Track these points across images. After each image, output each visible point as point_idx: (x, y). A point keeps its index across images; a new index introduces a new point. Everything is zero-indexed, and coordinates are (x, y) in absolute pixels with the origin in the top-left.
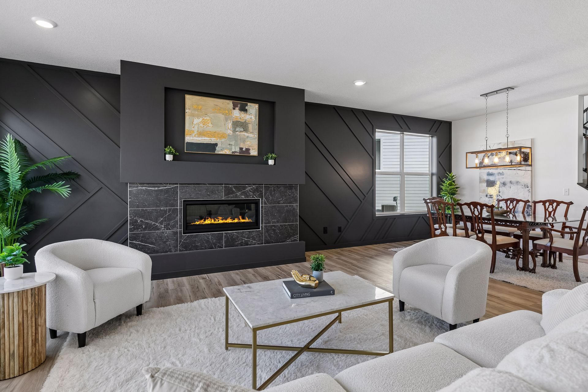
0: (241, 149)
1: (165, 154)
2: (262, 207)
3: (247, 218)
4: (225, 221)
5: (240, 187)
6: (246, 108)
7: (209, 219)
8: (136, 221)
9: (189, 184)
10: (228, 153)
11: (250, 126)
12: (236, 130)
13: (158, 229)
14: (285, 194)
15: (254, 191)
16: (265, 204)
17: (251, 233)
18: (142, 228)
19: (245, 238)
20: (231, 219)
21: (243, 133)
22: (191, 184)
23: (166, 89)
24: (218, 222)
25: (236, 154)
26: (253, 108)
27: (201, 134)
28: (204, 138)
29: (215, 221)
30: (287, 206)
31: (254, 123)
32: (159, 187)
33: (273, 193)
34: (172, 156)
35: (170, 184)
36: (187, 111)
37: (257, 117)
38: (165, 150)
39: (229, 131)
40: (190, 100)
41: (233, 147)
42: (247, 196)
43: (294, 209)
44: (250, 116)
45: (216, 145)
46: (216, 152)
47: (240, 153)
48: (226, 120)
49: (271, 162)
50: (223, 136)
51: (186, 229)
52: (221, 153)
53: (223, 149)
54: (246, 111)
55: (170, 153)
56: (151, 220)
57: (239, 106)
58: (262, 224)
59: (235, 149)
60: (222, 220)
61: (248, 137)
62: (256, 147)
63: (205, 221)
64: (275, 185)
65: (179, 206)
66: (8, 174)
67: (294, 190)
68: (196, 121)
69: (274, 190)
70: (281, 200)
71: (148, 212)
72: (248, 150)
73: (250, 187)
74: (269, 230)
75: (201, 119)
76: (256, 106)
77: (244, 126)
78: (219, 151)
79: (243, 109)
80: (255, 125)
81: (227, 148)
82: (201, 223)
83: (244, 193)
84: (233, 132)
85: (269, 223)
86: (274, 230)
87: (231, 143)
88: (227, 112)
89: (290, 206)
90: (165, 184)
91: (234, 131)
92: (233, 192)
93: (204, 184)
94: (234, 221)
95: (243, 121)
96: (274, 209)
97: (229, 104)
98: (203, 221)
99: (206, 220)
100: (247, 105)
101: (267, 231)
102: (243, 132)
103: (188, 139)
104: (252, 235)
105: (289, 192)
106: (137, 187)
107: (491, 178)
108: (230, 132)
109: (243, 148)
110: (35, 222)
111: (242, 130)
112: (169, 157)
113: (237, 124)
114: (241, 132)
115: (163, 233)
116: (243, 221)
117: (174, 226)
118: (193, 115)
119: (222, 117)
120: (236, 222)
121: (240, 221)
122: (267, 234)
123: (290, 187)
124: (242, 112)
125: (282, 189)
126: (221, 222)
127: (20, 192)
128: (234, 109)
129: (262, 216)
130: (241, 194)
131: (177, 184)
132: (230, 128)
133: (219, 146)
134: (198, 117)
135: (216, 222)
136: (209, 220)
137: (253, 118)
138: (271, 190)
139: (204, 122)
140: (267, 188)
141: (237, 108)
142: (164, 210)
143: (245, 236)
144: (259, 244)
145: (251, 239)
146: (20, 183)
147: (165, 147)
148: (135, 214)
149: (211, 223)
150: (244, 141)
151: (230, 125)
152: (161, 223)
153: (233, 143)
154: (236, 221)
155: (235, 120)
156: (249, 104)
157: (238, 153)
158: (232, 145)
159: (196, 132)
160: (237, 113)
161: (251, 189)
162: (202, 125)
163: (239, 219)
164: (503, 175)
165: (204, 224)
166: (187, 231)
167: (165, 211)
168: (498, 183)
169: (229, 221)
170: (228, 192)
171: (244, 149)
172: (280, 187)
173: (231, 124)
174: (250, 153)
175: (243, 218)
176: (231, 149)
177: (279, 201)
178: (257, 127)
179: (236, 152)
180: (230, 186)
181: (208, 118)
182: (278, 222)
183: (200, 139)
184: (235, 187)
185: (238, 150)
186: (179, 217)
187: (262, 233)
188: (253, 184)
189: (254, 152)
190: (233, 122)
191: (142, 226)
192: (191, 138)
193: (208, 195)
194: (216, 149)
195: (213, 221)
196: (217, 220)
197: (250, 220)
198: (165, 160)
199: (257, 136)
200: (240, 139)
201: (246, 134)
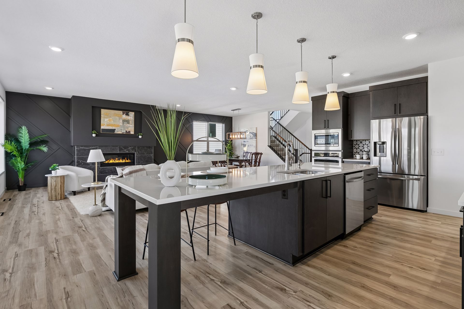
0: (126, 131)
1: (92, 134)
2: (136, 156)
5: (126, 147)
6: (129, 114)
8: (79, 162)
10: (120, 133)
11: (131, 122)
13: (89, 165)
14: (147, 150)
15: (132, 149)
16: (138, 154)
18: (82, 164)
20: (122, 160)
21: (127, 125)
22: (104, 146)
23: (93, 107)
24: (116, 162)
25: (124, 133)
26: (132, 114)
27: (108, 125)
28: (109, 127)
29: (114, 161)
32: (89, 147)
33: (141, 150)
34: (95, 134)
35: (94, 146)
36: (102, 116)
37: (134, 118)
38: (92, 132)
40: (103, 111)
41: (123, 131)
42: (129, 151)
44: (130, 118)
45: (115, 130)
46: (115, 133)
47: (126, 133)
48: (120, 119)
49: (140, 137)
50: (118, 126)
52: (116, 133)
53: (118, 131)
54: (129, 115)
55: (94, 133)
56: (86, 161)
57: (125, 113)
58: (136, 163)
59: (124, 131)
60: (118, 160)
62: (133, 130)
63: (110, 160)
64: (142, 146)
66: (21, 142)
67: (151, 149)
68: (106, 120)
69: (142, 149)
71: (85, 158)
72: (129, 132)
75: (108, 119)
76: (133, 113)
77: (128, 122)
78: (116, 132)
79: (127, 114)
80: (133, 121)
81: (120, 131)
83: (128, 150)
87: (121, 129)
88: (120, 116)
90: (92, 146)
91: (123, 124)
92: (123, 150)
93: (110, 146)
95: (127, 119)
96: (142, 157)
97: (121, 112)
98: (109, 161)
100: (129, 113)
103: (102, 127)
105: (149, 149)
106: (80, 147)
107: (245, 143)
108: (121, 124)
109: (127, 131)
111: (127, 123)
112: (94, 135)
113: (124, 121)
114: (126, 124)
115: (91, 166)
116: (127, 161)
118: (105, 118)
119: (118, 118)
123: (149, 147)
124: (127, 116)
125: (146, 148)
127: (28, 150)
128: (123, 114)
129: (136, 160)
130: (127, 150)
131: (97, 146)
134: (107, 118)
135: (115, 162)
137: (132, 118)
138: (140, 148)
139: (110, 120)
140: (138, 148)
146: (29, 146)
147: (92, 131)
148: (78, 158)
149: (113, 163)
150: (128, 128)
151: (121, 121)
153: (122, 129)
154: (124, 161)
155: (123, 119)
156: (130, 112)
159: (106, 125)
160: (124, 116)
161: (131, 148)
162: (108, 121)
163: (125, 160)
164: (248, 142)
166: (102, 166)
168: (247, 145)
170: (121, 149)
171: (128, 131)
172: (144, 147)
175: (127, 160)
177: (144, 154)
178: (134, 122)
180: (121, 147)
181: (111, 119)
182: (143, 162)
183: (108, 127)
184: (123, 147)
185: (125, 132)
188: (132, 146)
189: (132, 133)
190: (123, 120)
191: (81, 164)
192: (104, 127)
194: (115, 132)
195: (113, 162)
196: (115, 160)
197: (130, 161)
198: (92, 136)
199: (133, 126)
200: (126, 127)
201: (128, 125)
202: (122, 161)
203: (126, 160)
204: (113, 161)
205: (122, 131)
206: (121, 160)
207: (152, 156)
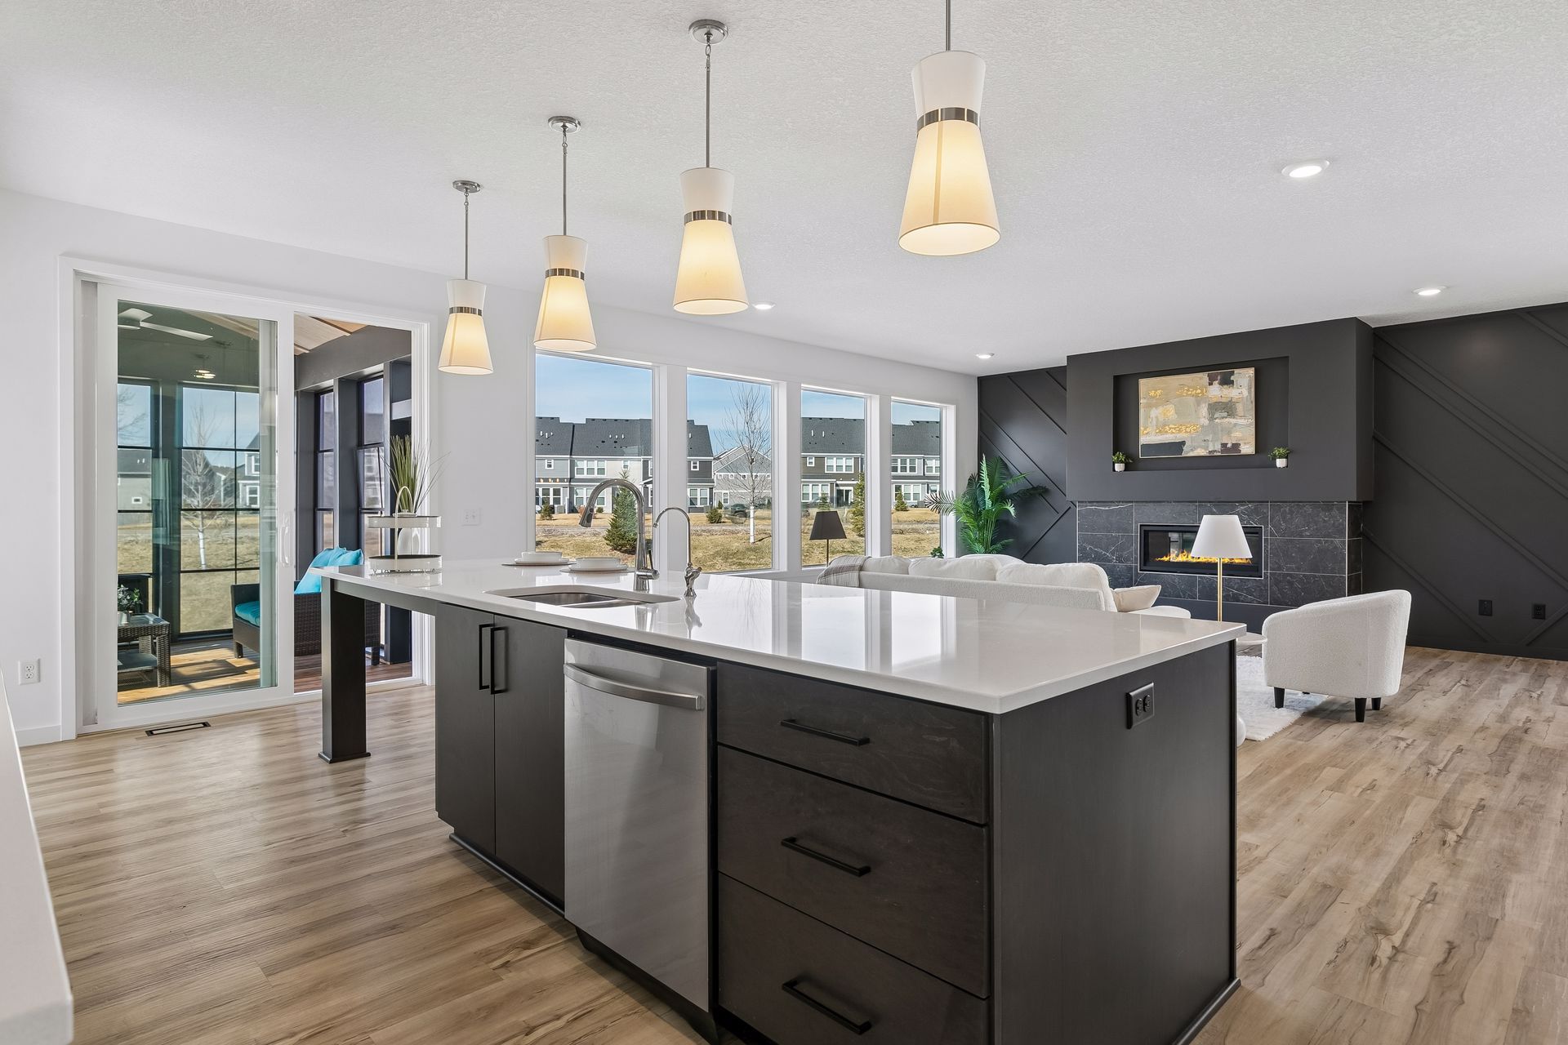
0: (1224, 445)
1: (1114, 464)
2: (1266, 540)
5: (1226, 506)
6: (1232, 378)
8: (1085, 548)
9: (1146, 502)
10: (1202, 454)
11: (1240, 408)
12: (1215, 417)
13: (1110, 561)
14: (1316, 519)
15: (1250, 513)
16: (1271, 535)
17: (1246, 583)
18: (1092, 557)
19: (1234, 589)
21: (1227, 420)
22: (1150, 502)
23: (1116, 377)
25: (1215, 454)
26: (1245, 378)
27: (1160, 431)
28: (1164, 436)
30: (1320, 542)
31: (1247, 400)
32: (1110, 506)
33: (1289, 516)
34: (1122, 465)
35: (1123, 502)
37: (1253, 390)
38: (1113, 459)
39: (1203, 419)
40: (1144, 384)
41: (1211, 445)
43: (1336, 547)
44: (1240, 391)
45: (1183, 443)
46: (1184, 455)
47: (1222, 451)
48: (1198, 404)
49: (1280, 463)
50: (1194, 428)
51: (1145, 565)
52: (1188, 455)
53: (1194, 449)
54: (1232, 382)
55: (1120, 461)
56: (1101, 549)
57: (1219, 378)
58: (1266, 569)
59: (1214, 446)
61: (1235, 425)
62: (1252, 439)
64: (1293, 502)
65: (1136, 534)
67: (1335, 512)
68: (1154, 413)
69: (1291, 512)
70: (1306, 530)
71: (1098, 538)
72: (1236, 446)
73: (1242, 505)
74: (1280, 582)
75: (1161, 409)
76: (1251, 372)
77: (1228, 408)
78: (1188, 452)
79: (1227, 382)
80: (1249, 403)
81: (1202, 447)
84: (1210, 420)
85: (1279, 568)
86: (1291, 583)
87: (1206, 438)
88: (1199, 391)
89: (1326, 542)
90: (1117, 502)
91: (1212, 419)
95: (1227, 401)
96: (1290, 546)
97: (1202, 378)
100: (1233, 373)
101: (1277, 582)
102: (1226, 418)
103: (1144, 439)
104: (1248, 586)
105: (1323, 515)
106: (1086, 506)
108: (1206, 422)
109: (1227, 444)
110: (1003, 542)
111: (1225, 414)
112: (1119, 467)
113: (1215, 407)
114: (1223, 418)
117: (1127, 560)
118: (1149, 406)
119: (1191, 400)
122: (1275, 588)
123: (1328, 506)
124: (1225, 386)
125: (1309, 509)
128: (1211, 384)
129: (1266, 557)
131: (1131, 502)
132: (1204, 414)
133: (1187, 444)
134: (1156, 406)
137: (1245, 393)
138: (1285, 511)
139: (1165, 413)
140: (1274, 508)
141: (1216, 383)
142: (1115, 537)
143: (1235, 585)
144: (1259, 602)
145: (1245, 592)
147: (1114, 454)
148: (1084, 539)
150: (1229, 433)
151: (1204, 410)
152: (1113, 554)
153: (1210, 438)
155: (1212, 401)
156: (1236, 371)
157: (1219, 452)
158: (1208, 440)
159: (1154, 429)
160: (1216, 392)
161: (1244, 509)
162: (1161, 418)
166: (1145, 568)
167: (1117, 538)
171: (1229, 446)
172: (1304, 506)
173: (1206, 409)
174: (1240, 451)
176: (1207, 447)
177: (1302, 532)
178: (1252, 407)
179: (1216, 451)
180: (1208, 504)
181: (1171, 406)
182: (1299, 569)
183: (1160, 437)
184: (1216, 507)
185: (1218, 447)
186: (1136, 547)
187: (1266, 585)
188: (1248, 502)
189: (1248, 449)
190: (1209, 405)
191: (1091, 554)
192: (1149, 438)
193: (1174, 517)
194: (1182, 450)
198: (1114, 470)
199: (1252, 421)
200: (1222, 431)
201: (1233, 421)
207: (1339, 545)
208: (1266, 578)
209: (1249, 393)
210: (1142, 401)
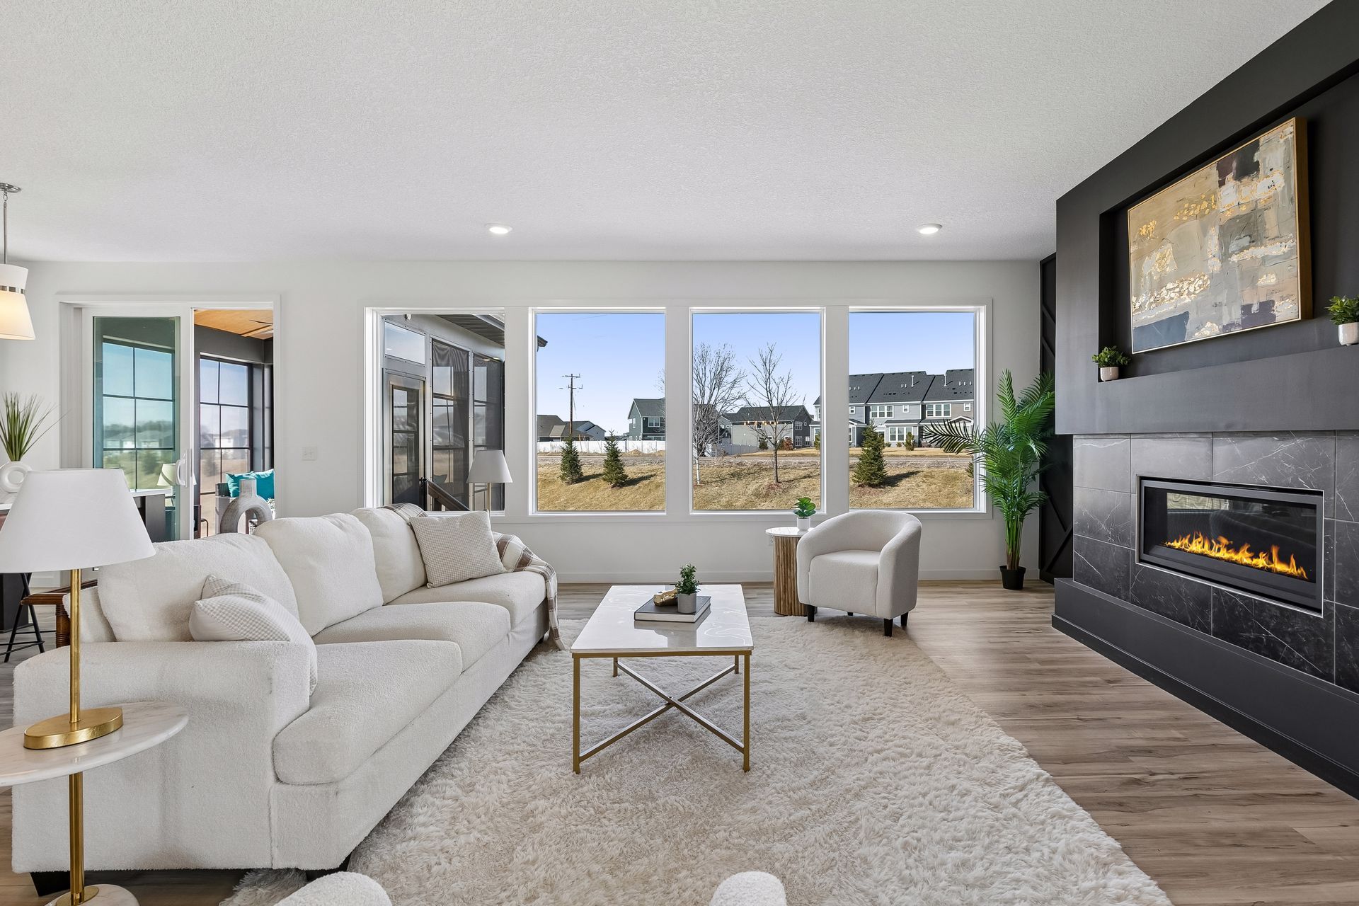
0: (1246, 309)
1: (1099, 367)
2: (1327, 525)
3: (1293, 561)
4: (1236, 557)
6: (1255, 157)
7: (1199, 540)
9: (1145, 435)
10: (1213, 334)
11: (1271, 218)
12: (1230, 252)
13: (1103, 538)
15: (1298, 460)
16: (1341, 514)
17: (1288, 617)
19: (1268, 627)
20: (1249, 550)
21: (1250, 252)
22: (1149, 435)
23: (1105, 216)
24: (1218, 555)
25: (1233, 331)
26: (1279, 145)
28: (1162, 308)
29: (1211, 548)
31: (1283, 198)
32: (1105, 442)
35: (1118, 435)
36: (1131, 251)
37: (1294, 170)
39: (1212, 261)
40: (1134, 218)
41: (1225, 312)
44: (1268, 182)
45: (1185, 316)
46: (1187, 339)
47: (1244, 323)
48: (1204, 231)
52: (1194, 338)
53: (1202, 324)
54: (1256, 167)
56: (1096, 515)
57: (1234, 165)
59: (1230, 314)
60: (1228, 548)
61: (1264, 259)
62: (1294, 286)
63: (1191, 542)
68: (1147, 265)
71: (1093, 497)
72: (1267, 306)
75: (1155, 256)
76: (1289, 130)
78: (1191, 333)
79: (1248, 169)
80: (1287, 203)
81: (1211, 320)
82: (1183, 547)
84: (1222, 261)
85: (1354, 599)
87: (1219, 299)
88: (1204, 205)
90: (1112, 435)
91: (1226, 255)
92: (1236, 461)
93: (1172, 434)
94: (1255, 561)
95: (1249, 209)
97: (1209, 175)
98: (1187, 541)
99: (1194, 541)
100: (1257, 145)
101: (1346, 631)
102: (1247, 248)
103: (1137, 319)
104: (1293, 627)
108: (1215, 263)
109: (1251, 305)
111: (1248, 240)
113: (1230, 230)
114: (1243, 250)
116: (1280, 567)
117: (1124, 538)
118: (1141, 256)
119: (1194, 228)
120: (1261, 566)
121: (1272, 566)
124: (1246, 179)
126: (1224, 554)
128: (1221, 184)
129: (1329, 566)
131: (1128, 435)
132: (1213, 250)
133: (1191, 317)
134: (1150, 254)
135: (1214, 554)
136: (1200, 542)
139: (1161, 263)
141: (1230, 177)
142: (1111, 496)
143: (1267, 619)
145: (1288, 639)
147: (1100, 351)
148: (1080, 497)
149: (1202, 553)
150: (1254, 280)
151: (1213, 241)
152: (1108, 525)
153: (1222, 298)
154: (1261, 562)
155: (1225, 219)
156: (1263, 138)
157: (1239, 326)
158: (1222, 304)
160: (1230, 195)
161: (1291, 451)
163: (1270, 560)
165: (1188, 550)
166: (1146, 557)
167: (1113, 499)
169: (1243, 557)
171: (1255, 309)
173: (1216, 238)
174: (1274, 317)
175: (1284, 559)
176: (1221, 318)
178: (1293, 211)
179: (1234, 323)
180: (1229, 439)
181: (1168, 247)
184: (1241, 444)
185: (1236, 315)
187: (1328, 631)
188: (1296, 433)
189: (1288, 309)
190: (1221, 227)
193: (1180, 465)
194: (1185, 331)
195: (1206, 550)
196: (1216, 546)
197: (1301, 571)
199: (1295, 244)
200: (1242, 278)
201: (1259, 252)
202: (1252, 558)
203: (1275, 558)
204: (1207, 546)
205: (1217, 320)
206: (1247, 554)
208: (1328, 616)
209: (1287, 179)
210: (1133, 249)
